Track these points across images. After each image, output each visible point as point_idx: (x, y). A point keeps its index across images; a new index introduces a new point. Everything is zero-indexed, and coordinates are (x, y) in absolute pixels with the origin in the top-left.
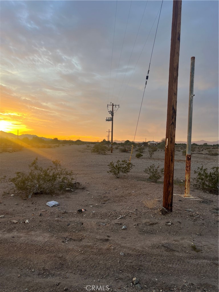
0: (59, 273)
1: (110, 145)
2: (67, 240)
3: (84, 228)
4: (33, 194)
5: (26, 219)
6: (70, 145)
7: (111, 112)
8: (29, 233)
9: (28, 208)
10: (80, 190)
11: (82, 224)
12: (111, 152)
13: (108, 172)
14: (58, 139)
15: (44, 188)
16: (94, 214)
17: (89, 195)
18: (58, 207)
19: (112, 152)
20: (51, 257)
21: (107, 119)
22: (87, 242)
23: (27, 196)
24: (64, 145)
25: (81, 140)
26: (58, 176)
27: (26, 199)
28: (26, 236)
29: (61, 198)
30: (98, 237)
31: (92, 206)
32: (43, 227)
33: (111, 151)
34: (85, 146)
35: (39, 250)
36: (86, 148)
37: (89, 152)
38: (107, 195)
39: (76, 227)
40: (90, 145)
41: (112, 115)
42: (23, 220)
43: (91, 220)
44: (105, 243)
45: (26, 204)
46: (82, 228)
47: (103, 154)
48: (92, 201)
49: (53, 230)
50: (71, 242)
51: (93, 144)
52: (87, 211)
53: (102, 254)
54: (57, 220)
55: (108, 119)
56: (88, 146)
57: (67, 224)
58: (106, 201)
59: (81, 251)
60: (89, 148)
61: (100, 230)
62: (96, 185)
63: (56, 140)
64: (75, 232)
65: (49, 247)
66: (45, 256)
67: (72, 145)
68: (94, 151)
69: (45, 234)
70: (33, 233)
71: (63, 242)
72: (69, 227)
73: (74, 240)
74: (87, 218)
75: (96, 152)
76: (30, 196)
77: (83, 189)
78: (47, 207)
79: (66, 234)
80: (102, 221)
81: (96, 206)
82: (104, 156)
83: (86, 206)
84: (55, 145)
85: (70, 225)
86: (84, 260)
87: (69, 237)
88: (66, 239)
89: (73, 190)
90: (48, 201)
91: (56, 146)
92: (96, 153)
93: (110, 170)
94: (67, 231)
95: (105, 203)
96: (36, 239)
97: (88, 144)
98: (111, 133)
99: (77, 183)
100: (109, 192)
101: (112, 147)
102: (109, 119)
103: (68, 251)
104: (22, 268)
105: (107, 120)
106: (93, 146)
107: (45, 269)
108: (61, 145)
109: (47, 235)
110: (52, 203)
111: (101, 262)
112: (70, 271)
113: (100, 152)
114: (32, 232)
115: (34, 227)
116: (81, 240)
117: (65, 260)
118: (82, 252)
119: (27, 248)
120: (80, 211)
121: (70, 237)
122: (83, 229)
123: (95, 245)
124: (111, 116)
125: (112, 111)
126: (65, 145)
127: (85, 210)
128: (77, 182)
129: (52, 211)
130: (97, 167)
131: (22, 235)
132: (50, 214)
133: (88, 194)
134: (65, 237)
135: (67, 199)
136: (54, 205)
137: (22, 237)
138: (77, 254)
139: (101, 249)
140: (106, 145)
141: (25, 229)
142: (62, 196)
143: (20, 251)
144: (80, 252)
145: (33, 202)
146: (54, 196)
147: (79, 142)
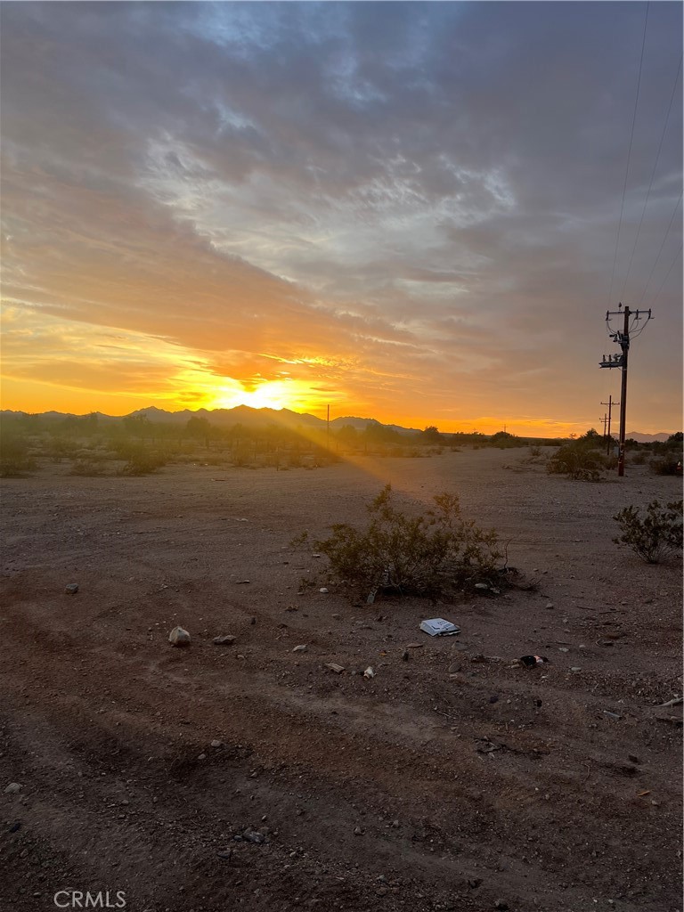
0: (474, 847)
1: (616, 451)
2: (492, 749)
3: (545, 716)
4: (378, 593)
5: (366, 665)
6: (476, 448)
7: (621, 336)
8: (376, 708)
9: (369, 631)
10: (520, 593)
11: (539, 703)
12: (617, 473)
13: (616, 542)
14: (439, 431)
15: (410, 577)
16: (577, 676)
17: (553, 612)
18: (457, 638)
19: (621, 474)
20: (447, 794)
21: (604, 360)
22: (558, 765)
23: (364, 597)
24: (457, 448)
25: (511, 433)
26: (450, 543)
27: (359, 603)
28: (369, 714)
29: (462, 613)
30: (597, 755)
31: (565, 650)
32: (416, 695)
33: (617, 469)
34: (524, 452)
35: (410, 765)
36: (529, 457)
37: (540, 472)
38: (616, 618)
39: (517, 711)
40: (544, 449)
41: (625, 347)
42: (358, 666)
43: (568, 694)
44: (625, 780)
45: (361, 620)
46: (540, 717)
47: (589, 480)
48: (567, 632)
49: (447, 710)
50: (507, 757)
51: (551, 448)
52: (551, 663)
53: (618, 816)
54: (456, 680)
55: (607, 360)
56: (536, 454)
57: (489, 697)
58: (616, 638)
59: (542, 792)
60: (540, 458)
61: (601, 734)
62: (573, 581)
63: (432, 434)
64: (515, 725)
65: (437, 759)
66: (426, 785)
67: (483, 447)
68: (558, 470)
69: (424, 719)
70: (387, 709)
71: (480, 752)
72: (495, 706)
73: (516, 752)
74: (555, 687)
75: (566, 473)
76: (371, 598)
77: (532, 589)
78: (423, 636)
79: (488, 730)
80: (608, 702)
81: (582, 650)
82: (596, 486)
83: (547, 647)
84: (429, 448)
85: (498, 703)
86: (553, 822)
87: (497, 738)
88: (489, 746)
89: (497, 592)
90: (423, 618)
91: (433, 450)
92: (565, 476)
93: (624, 533)
94: (489, 719)
95: (611, 645)
96: (398, 729)
97: (534, 447)
98: (617, 410)
99: (510, 569)
100: (625, 608)
101: (621, 458)
102: (613, 360)
103: (497, 783)
104: (365, 808)
105: (604, 365)
106: (553, 451)
107: (429, 827)
108: (449, 448)
109: (429, 721)
110: (436, 625)
111: (614, 843)
112: (511, 850)
113: (580, 471)
114: (386, 705)
115: (389, 691)
116: (537, 756)
117: (491, 812)
118: (543, 795)
119: (376, 752)
120: (528, 661)
121: (502, 740)
122: (545, 723)
123: (588, 782)
124: (620, 352)
125: (622, 332)
126: (461, 448)
127: (545, 660)
128: (509, 565)
129: (439, 649)
130: (571, 521)
131: (356, 709)
132: (435, 658)
133: (548, 608)
134: (485, 737)
135: (481, 618)
136: (442, 633)
137: (358, 716)
138: (529, 800)
139: (612, 798)
140: (598, 451)
141: (365, 695)
142: (463, 607)
143: (354, 758)
144: (537, 794)
145: (381, 617)
146: (440, 602)
147: (502, 440)
